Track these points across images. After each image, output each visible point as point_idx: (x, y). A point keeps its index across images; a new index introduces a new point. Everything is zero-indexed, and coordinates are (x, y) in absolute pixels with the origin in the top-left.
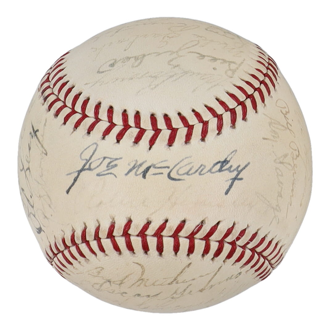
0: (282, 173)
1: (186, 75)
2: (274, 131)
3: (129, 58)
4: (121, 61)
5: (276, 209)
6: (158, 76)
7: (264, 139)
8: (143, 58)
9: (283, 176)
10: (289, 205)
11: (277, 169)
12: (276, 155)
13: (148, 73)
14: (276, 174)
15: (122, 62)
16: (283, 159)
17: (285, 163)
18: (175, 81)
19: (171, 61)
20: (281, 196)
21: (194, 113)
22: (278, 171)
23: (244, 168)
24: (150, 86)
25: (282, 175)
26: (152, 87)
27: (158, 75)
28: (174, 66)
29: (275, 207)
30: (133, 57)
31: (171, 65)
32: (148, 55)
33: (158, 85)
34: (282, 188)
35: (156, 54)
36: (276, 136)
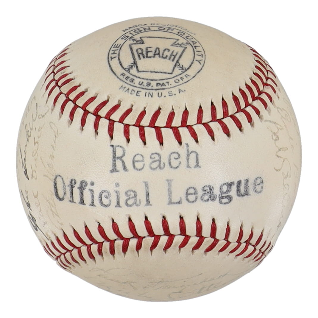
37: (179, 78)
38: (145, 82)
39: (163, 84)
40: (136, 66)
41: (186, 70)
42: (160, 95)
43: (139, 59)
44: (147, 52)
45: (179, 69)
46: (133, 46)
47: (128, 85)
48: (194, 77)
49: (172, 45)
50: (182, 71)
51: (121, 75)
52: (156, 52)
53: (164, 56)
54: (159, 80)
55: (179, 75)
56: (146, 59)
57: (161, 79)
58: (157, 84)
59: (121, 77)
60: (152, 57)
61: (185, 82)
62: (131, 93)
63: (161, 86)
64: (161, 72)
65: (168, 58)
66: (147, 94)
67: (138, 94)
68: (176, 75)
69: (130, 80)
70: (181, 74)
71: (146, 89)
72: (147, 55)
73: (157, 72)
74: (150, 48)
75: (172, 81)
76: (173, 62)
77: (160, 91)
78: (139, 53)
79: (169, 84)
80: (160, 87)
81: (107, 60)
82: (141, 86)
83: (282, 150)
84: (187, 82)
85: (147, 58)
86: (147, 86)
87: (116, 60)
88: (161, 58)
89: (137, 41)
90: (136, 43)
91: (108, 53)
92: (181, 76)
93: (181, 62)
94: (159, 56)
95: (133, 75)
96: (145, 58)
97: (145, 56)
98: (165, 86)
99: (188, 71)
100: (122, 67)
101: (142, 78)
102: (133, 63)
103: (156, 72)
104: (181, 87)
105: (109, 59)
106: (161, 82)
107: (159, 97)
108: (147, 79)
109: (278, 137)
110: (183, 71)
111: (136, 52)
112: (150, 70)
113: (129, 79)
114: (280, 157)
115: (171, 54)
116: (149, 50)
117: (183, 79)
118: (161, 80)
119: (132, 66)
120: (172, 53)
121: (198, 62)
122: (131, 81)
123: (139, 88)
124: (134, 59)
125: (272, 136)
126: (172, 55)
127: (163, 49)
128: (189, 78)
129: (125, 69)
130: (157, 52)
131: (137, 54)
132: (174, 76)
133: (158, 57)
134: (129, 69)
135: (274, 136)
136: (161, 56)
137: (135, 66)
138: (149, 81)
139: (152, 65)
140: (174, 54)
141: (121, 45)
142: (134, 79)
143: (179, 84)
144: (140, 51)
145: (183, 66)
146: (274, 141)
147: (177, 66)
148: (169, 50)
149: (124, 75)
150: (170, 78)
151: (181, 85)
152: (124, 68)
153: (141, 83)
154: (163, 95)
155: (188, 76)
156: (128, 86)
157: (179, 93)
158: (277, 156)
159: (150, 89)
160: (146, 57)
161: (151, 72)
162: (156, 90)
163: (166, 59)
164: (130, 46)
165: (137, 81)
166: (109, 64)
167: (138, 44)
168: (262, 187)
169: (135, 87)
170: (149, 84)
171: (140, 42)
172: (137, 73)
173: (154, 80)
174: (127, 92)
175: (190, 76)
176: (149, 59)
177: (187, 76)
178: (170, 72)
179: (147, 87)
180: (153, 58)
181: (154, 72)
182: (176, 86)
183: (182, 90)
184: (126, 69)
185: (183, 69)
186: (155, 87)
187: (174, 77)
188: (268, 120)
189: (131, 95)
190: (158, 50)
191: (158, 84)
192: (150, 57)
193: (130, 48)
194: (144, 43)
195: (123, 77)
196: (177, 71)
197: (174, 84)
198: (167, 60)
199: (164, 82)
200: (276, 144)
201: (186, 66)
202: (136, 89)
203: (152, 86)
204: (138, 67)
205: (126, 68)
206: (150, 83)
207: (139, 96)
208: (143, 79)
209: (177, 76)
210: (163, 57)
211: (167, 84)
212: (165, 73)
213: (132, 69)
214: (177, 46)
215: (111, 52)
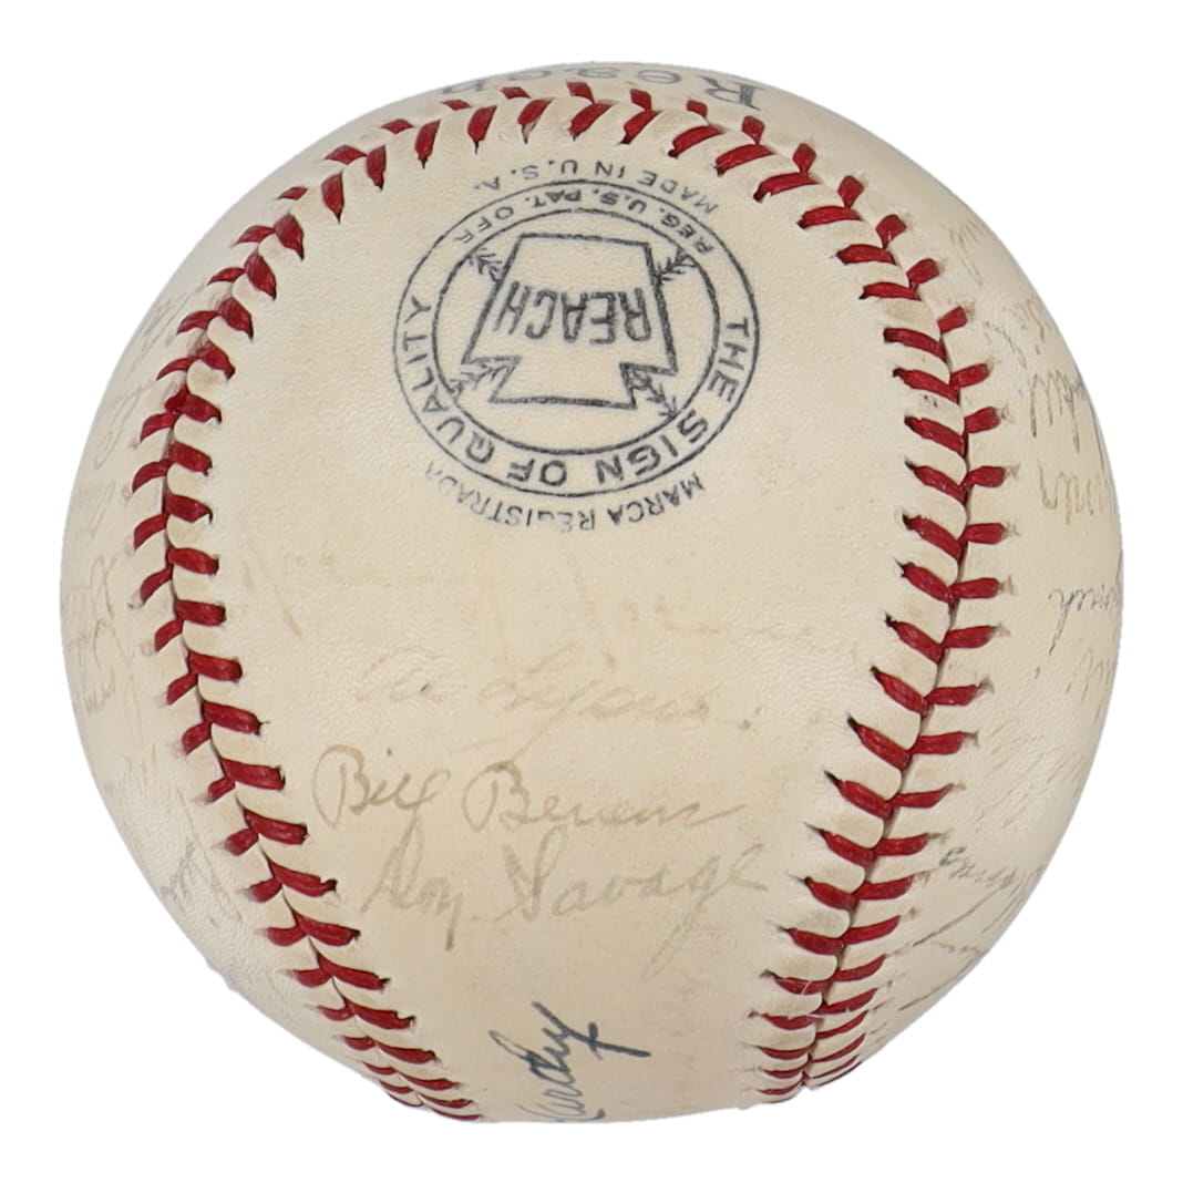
0: (574, 889)
2: (423, 896)
5: (706, 886)
7: (450, 945)
9: (584, 884)
10: (696, 816)
11: (557, 910)
12: (510, 911)
14: (576, 913)
16: (525, 878)
17: (538, 870)
20: (659, 877)
22: (565, 905)
23: (554, 1019)
25: (582, 886)
29: (699, 894)
34: (629, 881)
36: (439, 894)
37: (497, 225)
38: (621, 206)
39: (555, 197)
40: (652, 266)
41: (468, 257)
42: (569, 167)
43: (641, 292)
44: (609, 319)
45: (494, 255)
46: (662, 361)
47: (686, 210)
48: (442, 238)
49: (517, 360)
50: (485, 249)
51: (711, 248)
52: (579, 321)
53: (547, 301)
54: (569, 211)
55: (496, 234)
56: (615, 289)
57: (562, 215)
58: (578, 197)
59: (709, 241)
60: (593, 297)
61: (474, 217)
62: (675, 183)
63: (563, 192)
64: (560, 236)
65: (533, 297)
66: (616, 172)
67: (652, 177)
68: (508, 232)
69: (678, 223)
70: (488, 239)
71: (621, 187)
72: (611, 308)
73: (575, 237)
74: (599, 341)
75: (523, 208)
76: (519, 279)
77: (569, 175)
78: (641, 317)
79: (533, 202)
80: (569, 189)
81: (762, 326)
82: (635, 197)
84: (466, 218)
85: (611, 294)
86: (617, 196)
87: (728, 316)
88: (560, 291)
89: (648, 384)
90: (652, 375)
91: (759, 358)
92: (488, 233)
93: (484, 284)
94: (568, 303)
95: (665, 236)
96: (619, 294)
97: (618, 302)
98: (547, 194)
99: (460, 257)
100: (704, 274)
101: (633, 221)
102: (664, 282)
103: (580, 236)
104: (490, 195)
105: (752, 326)
106: (563, 204)
107: (571, 161)
108: (613, 214)
110: (479, 253)
111: (652, 325)
112: (604, 243)
113: (679, 228)
115: (521, 313)
116: (602, 331)
117: (481, 225)
118: (565, 211)
119: (669, 269)
120: (516, 321)
121: (423, 303)
122: (674, 221)
123: (644, 194)
124: (659, 294)
126: (520, 311)
127: (550, 333)
128: (459, 231)
129: (696, 265)
130: (573, 316)
131: (649, 318)
132: (514, 229)
133: (569, 295)
134: (679, 262)
136: (559, 302)
137: (656, 269)
138: (606, 208)
139: (595, 263)
140: (509, 317)
141: (707, 384)
142: (664, 223)
143: (498, 205)
144: (637, 324)
145: (481, 271)
147: (500, 267)
148: (527, 334)
149: (698, 244)
150: (527, 220)
151: (491, 200)
152: (696, 270)
153: (639, 207)
154: (557, 166)
155: (461, 239)
156: (687, 205)
157: (497, 180)
159: (606, 184)
160: (614, 299)
161: (598, 238)
162: (582, 181)
163: (540, 289)
164: (674, 368)
165: (653, 214)
166: (754, 307)
167: (645, 368)
169: (659, 199)
170: (609, 199)
171: (636, 375)
172: (649, 241)
173: (587, 211)
174: (691, 190)
175: (456, 239)
176: (605, 289)
177: (465, 236)
178: (528, 242)
179: (617, 191)
180: (592, 289)
181: (587, 238)
182: (508, 197)
183: (488, 189)
184: (692, 263)
185: (479, 258)
186: (586, 190)
187: (516, 224)
189: (677, 180)
190: (571, 333)
191: (573, 197)
192: (599, 296)
193: (674, 353)
194: (621, 365)
195: (701, 238)
196: (500, 249)
197: (517, 203)
198: (538, 285)
199: (551, 206)
201: (469, 271)
202: (655, 190)
203: (597, 192)
204: (644, 261)
205: (693, 267)
206: (604, 202)
207: (645, 172)
208: (628, 219)
209: (504, 230)
210: (553, 296)
211: (541, 201)
212: (546, 236)
213: (669, 260)
214: (498, 359)
215: (745, 359)
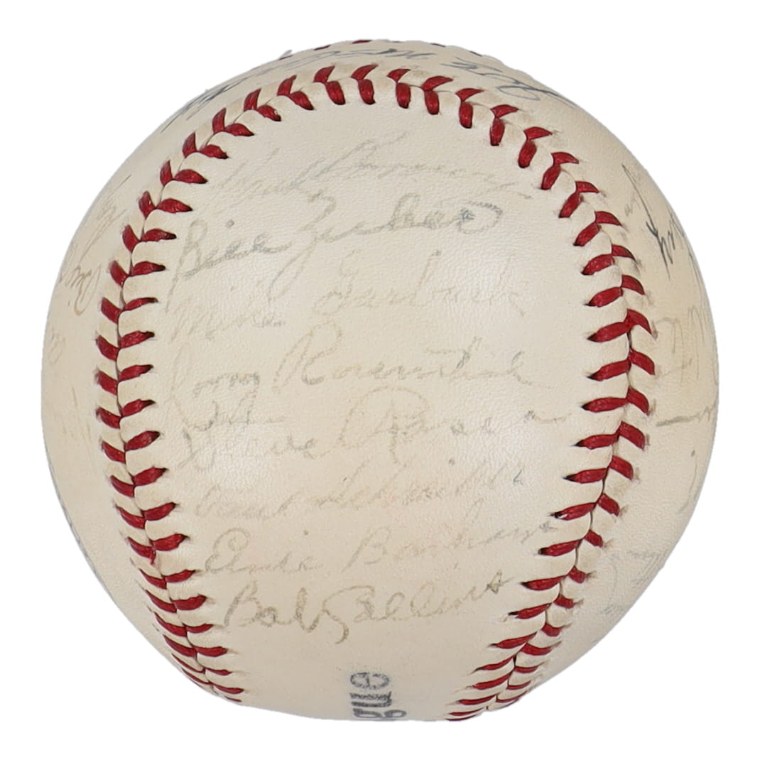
1: (294, 180)
3: (428, 223)
4: (445, 220)
6: (357, 168)
8: (395, 219)
13: (380, 177)
15: (443, 216)
18: (317, 162)
19: (328, 210)
21: (275, 112)
24: (375, 148)
26: (371, 145)
27: (357, 171)
28: (320, 196)
30: (419, 225)
31: (329, 199)
32: (383, 227)
33: (357, 149)
35: (363, 229)
83: (300, 611)
109: (270, 610)
114: (316, 621)
125: (263, 623)
135: (264, 620)
146: (276, 625)
158: (311, 628)
168: (376, 675)
188: (226, 617)
200: (284, 623)
